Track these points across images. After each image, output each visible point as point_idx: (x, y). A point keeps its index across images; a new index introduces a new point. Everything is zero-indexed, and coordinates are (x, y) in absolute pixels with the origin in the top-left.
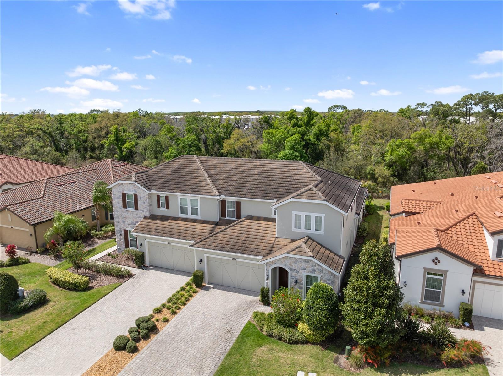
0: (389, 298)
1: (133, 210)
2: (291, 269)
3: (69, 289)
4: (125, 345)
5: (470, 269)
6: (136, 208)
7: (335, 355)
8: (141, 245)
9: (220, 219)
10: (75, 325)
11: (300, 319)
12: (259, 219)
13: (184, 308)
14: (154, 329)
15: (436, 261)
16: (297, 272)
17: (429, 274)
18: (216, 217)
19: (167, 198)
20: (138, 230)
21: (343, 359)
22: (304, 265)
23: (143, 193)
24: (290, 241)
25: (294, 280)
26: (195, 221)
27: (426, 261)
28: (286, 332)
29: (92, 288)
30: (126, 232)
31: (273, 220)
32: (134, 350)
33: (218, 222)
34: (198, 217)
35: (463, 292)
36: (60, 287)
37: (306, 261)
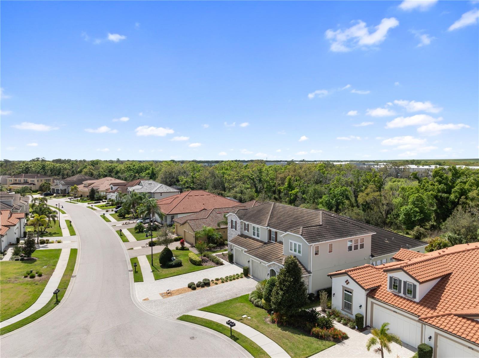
5: (366, 292)
8: (233, 250)
13: (229, 282)
15: (347, 282)
17: (346, 291)
18: (266, 240)
19: (248, 225)
20: (232, 241)
21: (269, 318)
27: (343, 281)
29: (202, 265)
33: (266, 243)
34: (259, 238)
35: (361, 306)
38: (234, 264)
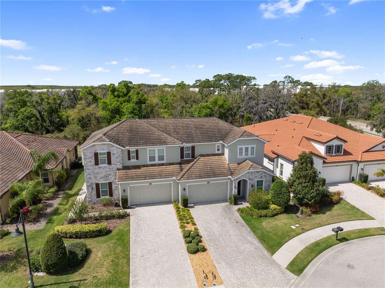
1: (106, 165)
2: (249, 179)
4: (196, 250)
5: (322, 160)
7: (295, 215)
8: (124, 190)
9: (181, 160)
13: (195, 220)
14: (198, 236)
18: (178, 159)
19: (137, 151)
20: (122, 179)
22: (256, 174)
23: (116, 149)
24: (237, 164)
25: (250, 185)
29: (109, 231)
32: (204, 249)
33: (181, 163)
34: (165, 162)
35: (320, 173)
38: (135, 208)
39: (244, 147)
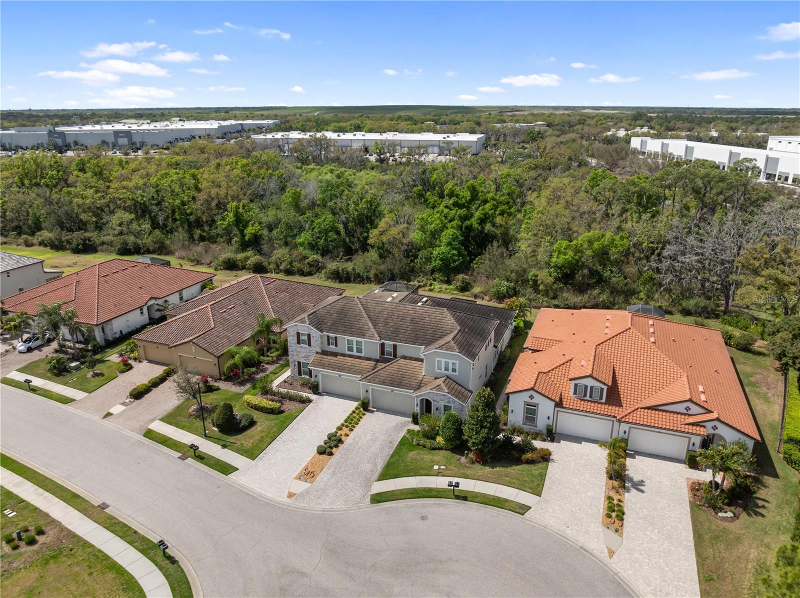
0: (490, 423)
1: (307, 346)
2: (433, 400)
3: (266, 412)
4: (325, 451)
5: (554, 403)
6: (310, 345)
7: (459, 456)
8: (316, 376)
9: (380, 357)
10: (284, 439)
11: (438, 434)
12: (411, 359)
13: (357, 426)
14: (340, 441)
15: (531, 397)
16: (438, 402)
17: (527, 405)
18: (377, 356)
19: (336, 338)
20: (313, 364)
21: (463, 459)
22: (442, 397)
23: (315, 333)
24: (434, 378)
25: (435, 408)
26: (360, 358)
27: (525, 397)
28: (428, 443)
29: (283, 412)
30: (299, 363)
31: (422, 360)
32: (331, 454)
33: (379, 360)
34: (362, 355)
35: (549, 418)
36: (258, 411)
37: (443, 395)
38: (323, 395)
39: (443, 361)
